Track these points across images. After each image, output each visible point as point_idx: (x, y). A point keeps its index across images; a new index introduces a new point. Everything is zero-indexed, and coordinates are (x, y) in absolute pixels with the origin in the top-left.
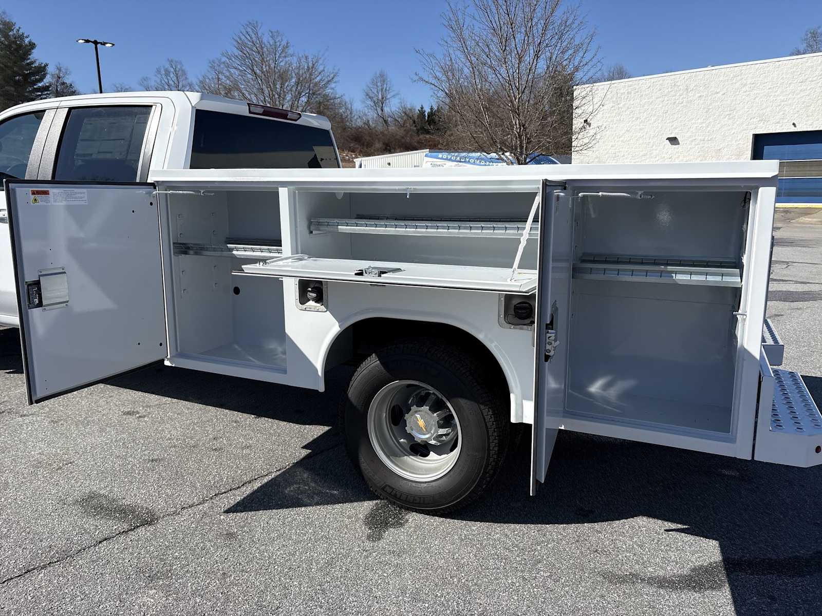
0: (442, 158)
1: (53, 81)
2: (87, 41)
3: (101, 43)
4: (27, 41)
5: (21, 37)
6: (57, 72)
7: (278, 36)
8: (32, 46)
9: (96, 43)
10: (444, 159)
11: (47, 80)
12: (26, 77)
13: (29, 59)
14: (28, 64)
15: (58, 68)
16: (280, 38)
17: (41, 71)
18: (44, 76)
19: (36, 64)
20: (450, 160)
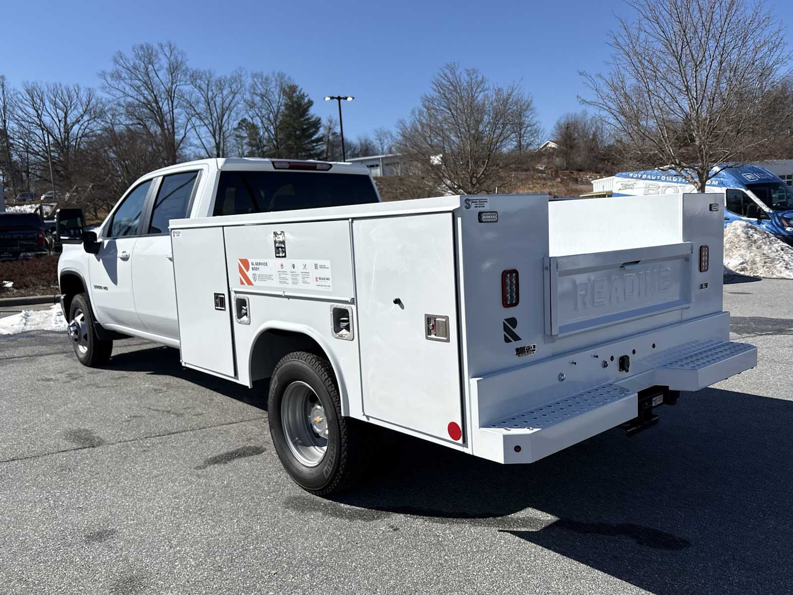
0: (632, 178)
1: (326, 132)
2: (332, 98)
3: (343, 98)
4: (306, 100)
5: (303, 97)
6: (329, 124)
7: (473, 73)
8: (310, 103)
9: (339, 98)
10: (635, 178)
11: (322, 131)
12: (304, 130)
13: (308, 115)
14: (307, 119)
15: (329, 121)
16: (475, 75)
17: (316, 124)
18: (317, 129)
19: (313, 119)
20: (641, 178)
